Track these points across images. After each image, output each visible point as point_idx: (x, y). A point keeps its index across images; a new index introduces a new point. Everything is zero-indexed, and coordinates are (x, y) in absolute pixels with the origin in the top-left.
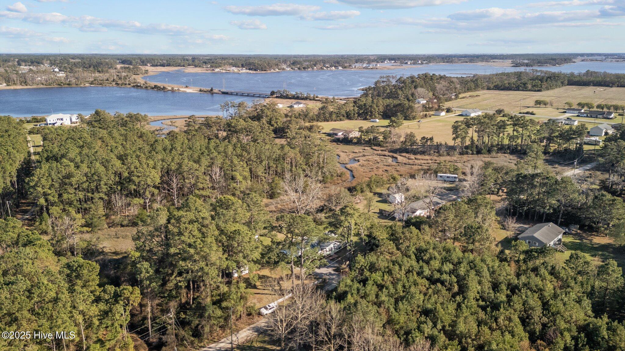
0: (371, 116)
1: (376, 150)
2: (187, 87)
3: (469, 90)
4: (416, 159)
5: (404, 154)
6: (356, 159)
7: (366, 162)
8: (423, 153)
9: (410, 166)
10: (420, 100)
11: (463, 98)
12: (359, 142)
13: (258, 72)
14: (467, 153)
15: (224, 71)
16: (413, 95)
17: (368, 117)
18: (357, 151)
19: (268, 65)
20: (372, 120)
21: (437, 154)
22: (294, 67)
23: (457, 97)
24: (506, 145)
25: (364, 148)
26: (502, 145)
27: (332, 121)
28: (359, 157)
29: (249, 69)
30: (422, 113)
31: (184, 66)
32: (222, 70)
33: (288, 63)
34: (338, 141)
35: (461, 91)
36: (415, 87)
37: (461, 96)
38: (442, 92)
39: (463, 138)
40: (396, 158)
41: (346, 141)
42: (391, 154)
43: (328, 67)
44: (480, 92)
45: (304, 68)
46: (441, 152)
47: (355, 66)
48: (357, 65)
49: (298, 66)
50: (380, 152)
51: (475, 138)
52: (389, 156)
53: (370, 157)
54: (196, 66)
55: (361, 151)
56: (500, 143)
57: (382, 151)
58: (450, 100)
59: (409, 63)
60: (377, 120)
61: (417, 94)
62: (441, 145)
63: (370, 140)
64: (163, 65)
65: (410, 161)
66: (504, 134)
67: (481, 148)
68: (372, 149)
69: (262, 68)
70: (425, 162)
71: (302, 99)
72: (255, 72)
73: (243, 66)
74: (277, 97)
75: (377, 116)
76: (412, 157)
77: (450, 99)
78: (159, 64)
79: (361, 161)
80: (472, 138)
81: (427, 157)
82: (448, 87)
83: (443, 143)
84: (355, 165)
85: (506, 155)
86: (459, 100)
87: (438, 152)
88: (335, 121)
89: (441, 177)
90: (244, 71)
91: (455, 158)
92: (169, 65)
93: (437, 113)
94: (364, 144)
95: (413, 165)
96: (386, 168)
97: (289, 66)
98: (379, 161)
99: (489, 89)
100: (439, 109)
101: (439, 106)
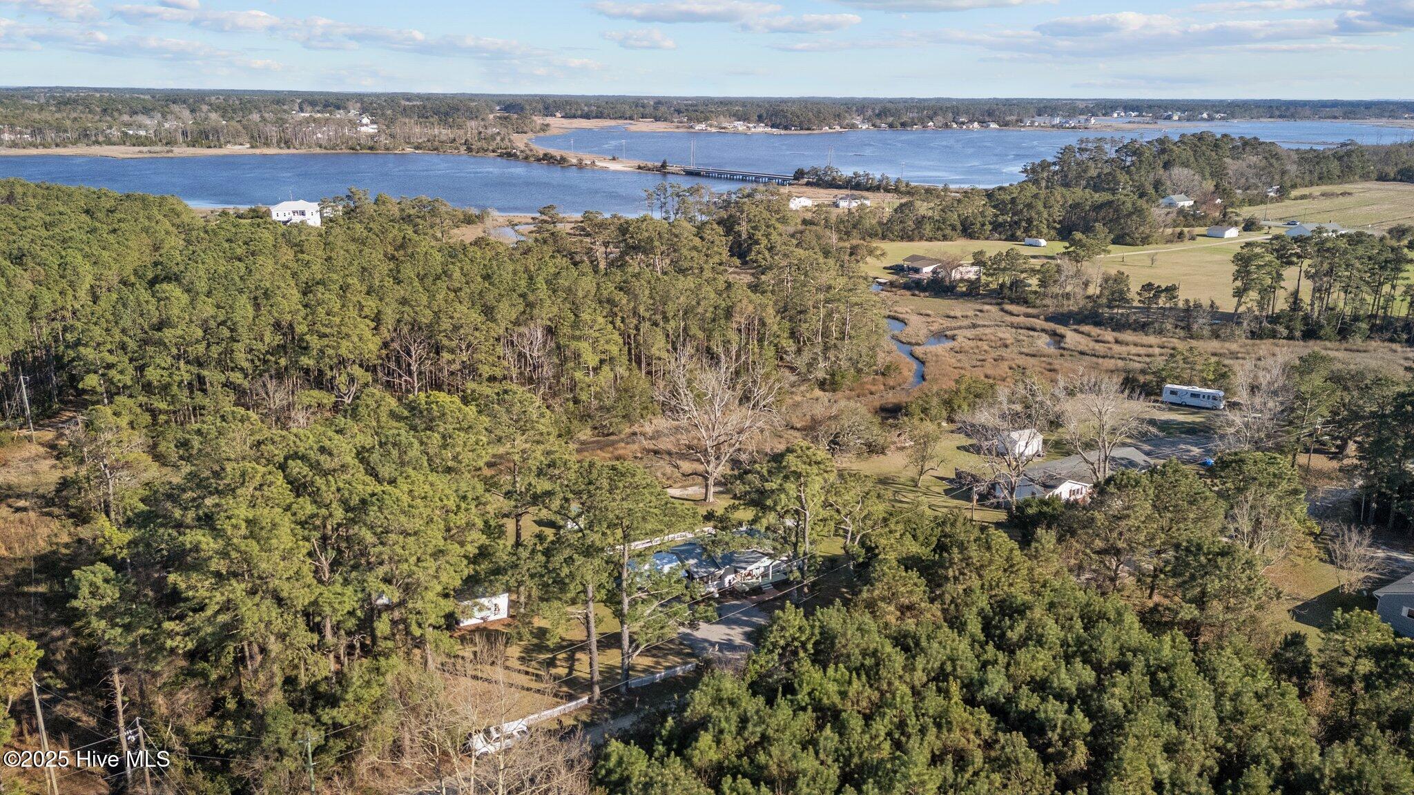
0: (1027, 230)
1: (1011, 314)
2: (614, 159)
3: (1322, 179)
4: (1117, 342)
5: (1086, 328)
6: (948, 333)
7: (971, 343)
8: (1142, 327)
9: (1094, 359)
10: (1175, 197)
11: (1303, 197)
12: (973, 291)
13: (793, 131)
14: (1273, 335)
15: (714, 130)
16: (1157, 185)
17: (1019, 233)
18: (959, 314)
19: (817, 117)
20: (1028, 240)
21: (1182, 333)
22: (878, 122)
23: (1283, 193)
24: (1398, 319)
25: (978, 307)
26: (1385, 317)
27: (921, 239)
28: (960, 328)
29: (772, 126)
30: (1169, 231)
31: (631, 118)
32: (711, 126)
33: (870, 112)
34: (916, 287)
35: (1299, 180)
36: (1167, 166)
37: (1294, 193)
38: (1243, 180)
39: (1267, 292)
40: (1063, 337)
41: (939, 288)
42: (1051, 326)
43: (963, 123)
44: (1357, 187)
45: (903, 125)
46: (1195, 327)
47: (1033, 123)
48: (1039, 121)
49: (891, 119)
50: (1021, 319)
51: (1306, 296)
52: (1043, 330)
53: (988, 331)
54: (657, 119)
55: (971, 313)
56: (1381, 312)
57: (1027, 315)
58: (1262, 202)
59: (1176, 118)
60: (1043, 242)
61: (1168, 183)
62: (1198, 306)
63: (1002, 286)
64: (587, 116)
65: (1098, 346)
66: (1394, 287)
67: (1318, 323)
68: (1002, 310)
69: (801, 123)
70: (1142, 351)
71: (868, 190)
72: (783, 132)
73: (760, 119)
74: (808, 184)
75: (1045, 231)
76: (1109, 335)
77: (1264, 200)
78: (579, 113)
79: (960, 339)
80: (1295, 294)
81: (1152, 339)
82: (1263, 169)
83: (1206, 303)
84: (941, 348)
85: (1394, 346)
86: (1287, 202)
87: (1188, 328)
88: (930, 239)
89: (1173, 392)
90: (761, 128)
91: (1234, 347)
92: (599, 116)
93: (1216, 230)
94: (984, 296)
95: (1104, 357)
96: (1022, 361)
97: (869, 120)
98: (1008, 342)
99: (1382, 178)
100: (1225, 220)
101: (1224, 215)
